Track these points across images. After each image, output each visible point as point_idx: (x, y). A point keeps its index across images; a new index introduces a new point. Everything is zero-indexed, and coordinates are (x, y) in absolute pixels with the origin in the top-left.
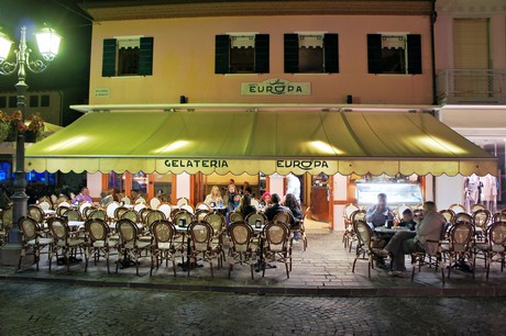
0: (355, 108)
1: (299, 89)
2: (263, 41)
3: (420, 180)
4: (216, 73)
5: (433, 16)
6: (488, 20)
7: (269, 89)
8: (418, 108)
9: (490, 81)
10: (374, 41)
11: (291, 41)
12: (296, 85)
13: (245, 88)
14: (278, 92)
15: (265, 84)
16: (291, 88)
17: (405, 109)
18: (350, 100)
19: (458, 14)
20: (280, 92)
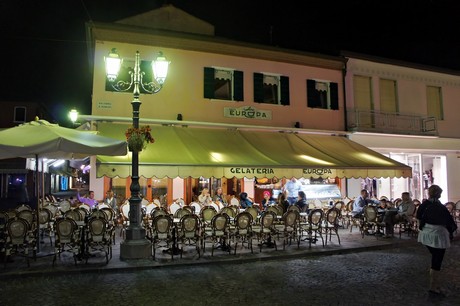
0: (301, 131)
1: (264, 115)
2: (239, 75)
3: (337, 182)
4: (205, 97)
5: (344, 72)
6: (370, 78)
7: (244, 113)
8: (337, 133)
9: (373, 118)
10: (311, 84)
11: (258, 78)
12: (262, 112)
13: (226, 111)
14: (250, 115)
15: (241, 110)
16: (258, 114)
17: (329, 134)
18: (297, 125)
19: (356, 72)
20: (251, 117)
